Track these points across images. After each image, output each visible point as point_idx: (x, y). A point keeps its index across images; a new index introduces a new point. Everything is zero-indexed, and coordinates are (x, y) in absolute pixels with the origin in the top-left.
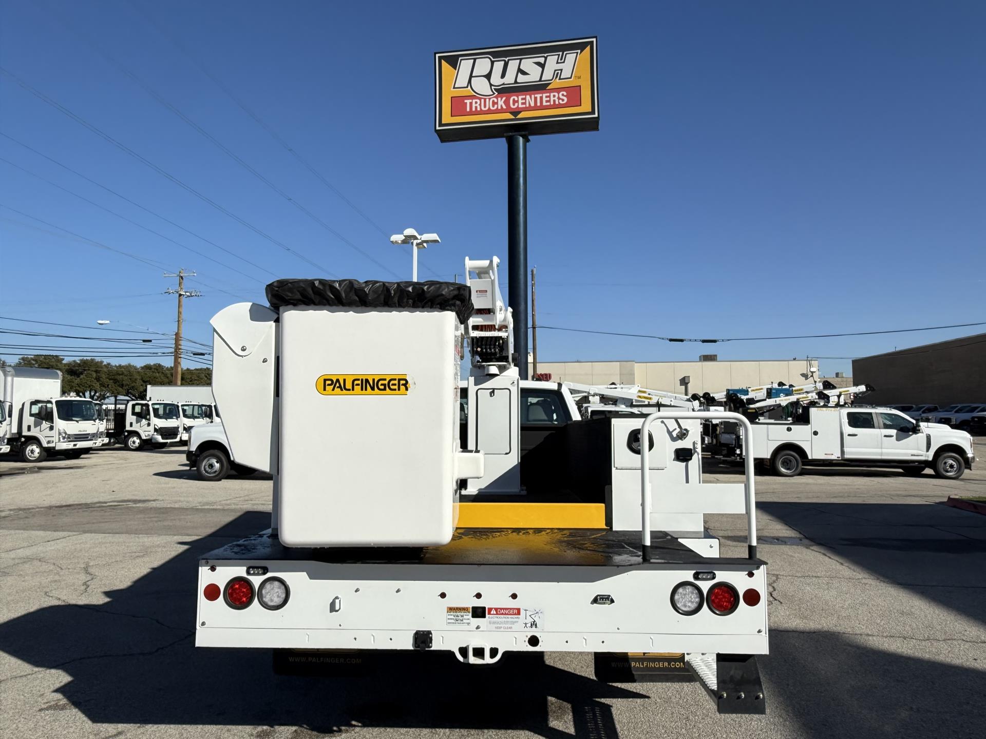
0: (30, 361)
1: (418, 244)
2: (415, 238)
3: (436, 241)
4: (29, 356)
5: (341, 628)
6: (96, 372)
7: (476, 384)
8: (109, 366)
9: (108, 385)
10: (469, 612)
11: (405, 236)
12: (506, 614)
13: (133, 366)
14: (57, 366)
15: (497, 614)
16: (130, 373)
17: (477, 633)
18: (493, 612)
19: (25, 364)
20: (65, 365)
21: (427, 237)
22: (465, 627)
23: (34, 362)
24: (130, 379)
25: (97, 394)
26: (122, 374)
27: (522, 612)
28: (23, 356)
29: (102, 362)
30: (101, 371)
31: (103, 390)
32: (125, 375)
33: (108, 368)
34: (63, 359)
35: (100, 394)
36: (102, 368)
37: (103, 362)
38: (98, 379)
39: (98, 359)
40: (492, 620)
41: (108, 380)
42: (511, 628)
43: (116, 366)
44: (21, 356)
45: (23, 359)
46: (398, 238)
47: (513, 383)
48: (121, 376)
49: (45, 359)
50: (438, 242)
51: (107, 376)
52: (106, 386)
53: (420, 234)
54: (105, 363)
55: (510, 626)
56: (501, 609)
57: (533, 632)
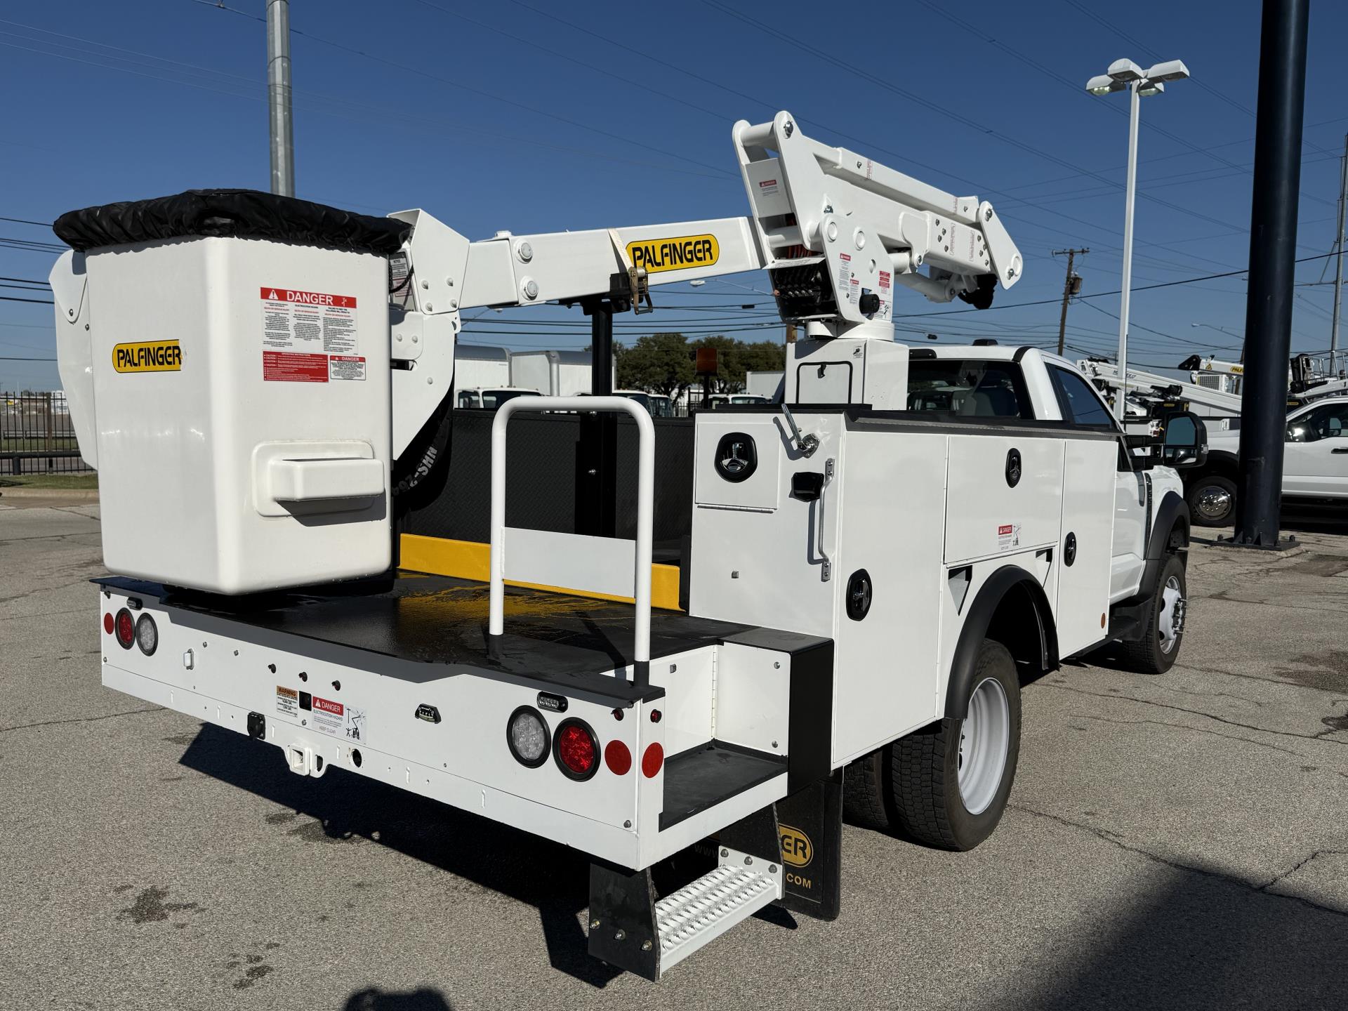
0: (648, 343)
1: (1140, 88)
2: (1134, 76)
3: (1182, 75)
4: (648, 336)
5: (194, 690)
6: (725, 354)
7: (798, 356)
8: (741, 346)
9: (740, 373)
10: (296, 699)
11: (1111, 76)
12: (329, 710)
13: (772, 344)
14: (678, 348)
15: (321, 708)
16: (767, 355)
17: (303, 729)
18: (318, 704)
19: (644, 346)
20: (689, 345)
21: (1158, 69)
22: (290, 718)
23: (653, 344)
24: (767, 363)
25: (728, 386)
26: (757, 357)
27: (345, 711)
28: (642, 335)
29: (732, 340)
30: (729, 352)
31: (734, 381)
32: (761, 358)
33: (739, 348)
34: (686, 338)
35: (731, 385)
36: (731, 348)
37: (734, 339)
38: (727, 365)
39: (727, 336)
40: (317, 715)
41: (739, 365)
42: (334, 732)
43: (749, 345)
44: (639, 336)
45: (641, 340)
46: (1100, 83)
47: (858, 351)
48: (755, 360)
49: (665, 338)
50: (1185, 75)
51: (738, 360)
52: (737, 374)
53: (1145, 66)
54: (736, 342)
55: (333, 729)
56: (325, 701)
57: (356, 744)
